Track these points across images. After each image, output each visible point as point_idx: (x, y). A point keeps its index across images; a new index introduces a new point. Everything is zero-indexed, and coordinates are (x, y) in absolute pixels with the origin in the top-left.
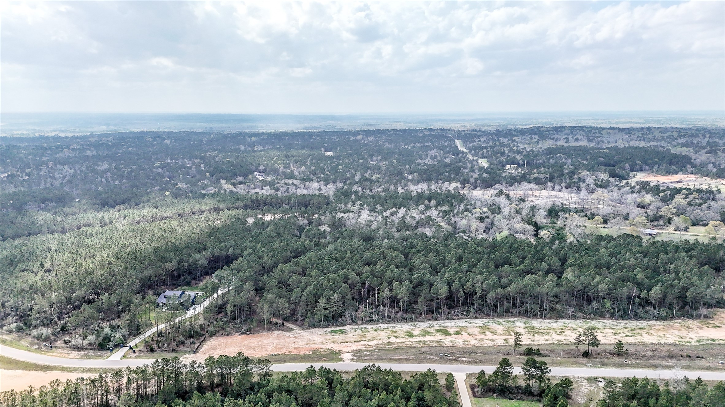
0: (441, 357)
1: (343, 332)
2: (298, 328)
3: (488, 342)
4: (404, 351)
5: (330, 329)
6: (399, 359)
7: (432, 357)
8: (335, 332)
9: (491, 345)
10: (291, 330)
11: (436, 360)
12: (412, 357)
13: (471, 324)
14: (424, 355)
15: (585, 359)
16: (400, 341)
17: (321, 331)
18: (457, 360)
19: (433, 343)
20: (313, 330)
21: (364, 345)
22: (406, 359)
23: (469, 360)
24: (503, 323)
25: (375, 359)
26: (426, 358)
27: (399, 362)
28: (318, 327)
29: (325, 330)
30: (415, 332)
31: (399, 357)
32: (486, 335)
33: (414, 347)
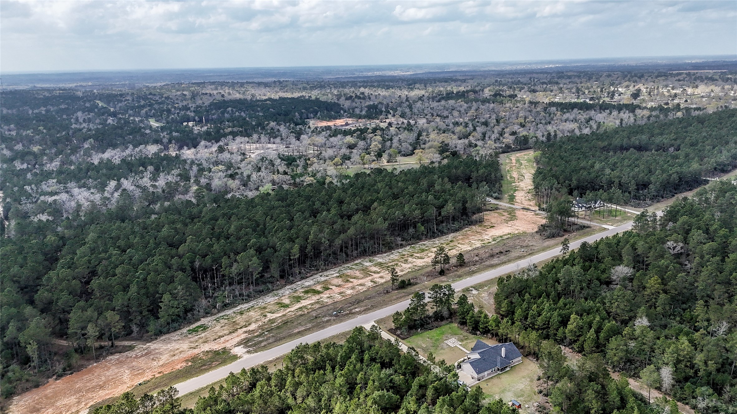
0: (336, 316)
1: (204, 328)
2: (138, 342)
3: (360, 288)
4: (295, 323)
5: (185, 330)
6: (299, 332)
7: (327, 318)
8: (195, 330)
9: (364, 289)
10: (131, 348)
11: (334, 320)
12: (309, 326)
13: (327, 276)
14: (319, 320)
15: (443, 277)
16: (280, 315)
17: (175, 336)
18: (352, 313)
19: (314, 306)
20: (163, 337)
21: (246, 332)
22: (305, 330)
23: (362, 309)
24: (353, 267)
25: (274, 342)
26: (323, 322)
27: (303, 335)
28: (168, 332)
29: (179, 332)
30: (286, 301)
31: (297, 331)
32: (352, 282)
33: (301, 315)
